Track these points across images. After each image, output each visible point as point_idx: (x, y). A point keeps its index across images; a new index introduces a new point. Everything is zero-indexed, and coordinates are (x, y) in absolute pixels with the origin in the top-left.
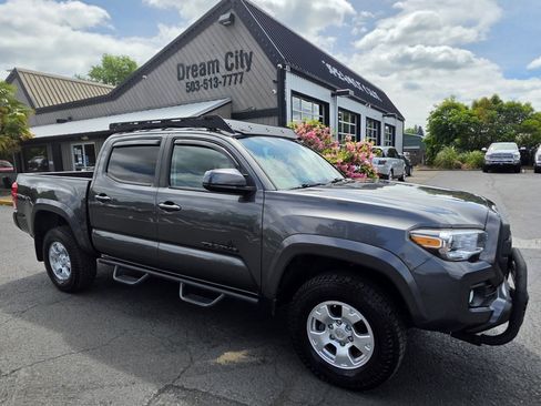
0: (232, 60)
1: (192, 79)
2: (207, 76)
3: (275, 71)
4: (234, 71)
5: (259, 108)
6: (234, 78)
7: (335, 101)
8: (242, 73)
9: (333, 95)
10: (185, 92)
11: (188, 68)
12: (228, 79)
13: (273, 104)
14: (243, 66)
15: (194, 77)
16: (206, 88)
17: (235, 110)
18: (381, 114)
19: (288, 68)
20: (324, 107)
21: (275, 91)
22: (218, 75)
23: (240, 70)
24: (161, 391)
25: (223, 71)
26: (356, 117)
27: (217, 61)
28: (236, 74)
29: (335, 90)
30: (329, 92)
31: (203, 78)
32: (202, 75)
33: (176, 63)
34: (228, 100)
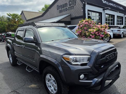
0: (71, 3)
1: (60, 9)
2: (64, 8)
3: (82, 5)
4: (71, 6)
5: (78, 16)
6: (71, 8)
7: (104, 12)
8: (73, 6)
9: (103, 10)
10: (59, 13)
11: (60, 6)
12: (70, 8)
13: (82, 14)
14: (73, 4)
15: (61, 8)
16: (64, 11)
17: (72, 17)
18: (123, 14)
19: (86, 3)
20: (100, 14)
21: (82, 11)
22: (67, 7)
23: (73, 5)
24: (12, 92)
25: (68, 6)
26: (113, 16)
27: (67, 3)
28: (72, 7)
29: (104, 8)
30: (102, 9)
31: (63, 9)
32: (63, 8)
33: (57, 5)
34: (70, 14)
